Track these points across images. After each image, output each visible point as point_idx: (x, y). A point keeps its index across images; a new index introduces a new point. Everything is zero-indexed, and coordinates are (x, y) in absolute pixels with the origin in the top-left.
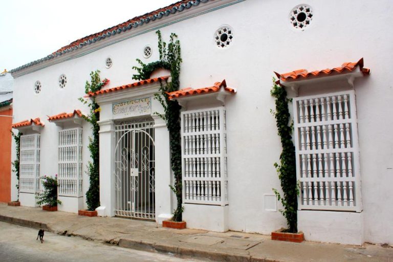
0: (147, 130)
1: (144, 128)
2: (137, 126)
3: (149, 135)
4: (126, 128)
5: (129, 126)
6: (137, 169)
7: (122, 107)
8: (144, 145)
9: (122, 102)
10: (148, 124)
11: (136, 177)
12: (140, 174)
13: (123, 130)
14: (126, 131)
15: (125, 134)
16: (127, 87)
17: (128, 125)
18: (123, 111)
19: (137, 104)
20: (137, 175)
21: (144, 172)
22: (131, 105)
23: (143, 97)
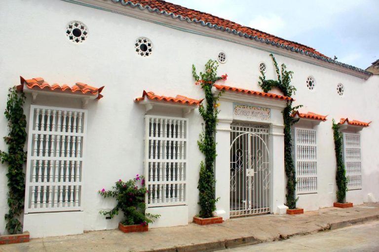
0: (261, 135)
1: (258, 133)
2: (252, 130)
3: (262, 140)
4: (241, 129)
5: (245, 129)
6: (253, 170)
7: (244, 110)
8: (258, 148)
9: (244, 105)
10: (261, 130)
11: (252, 177)
12: (255, 174)
13: (238, 131)
14: (241, 133)
15: (240, 135)
16: (249, 92)
17: (243, 127)
18: (244, 113)
19: (258, 111)
20: (253, 175)
21: (259, 172)
22: (253, 110)
23: (265, 107)
